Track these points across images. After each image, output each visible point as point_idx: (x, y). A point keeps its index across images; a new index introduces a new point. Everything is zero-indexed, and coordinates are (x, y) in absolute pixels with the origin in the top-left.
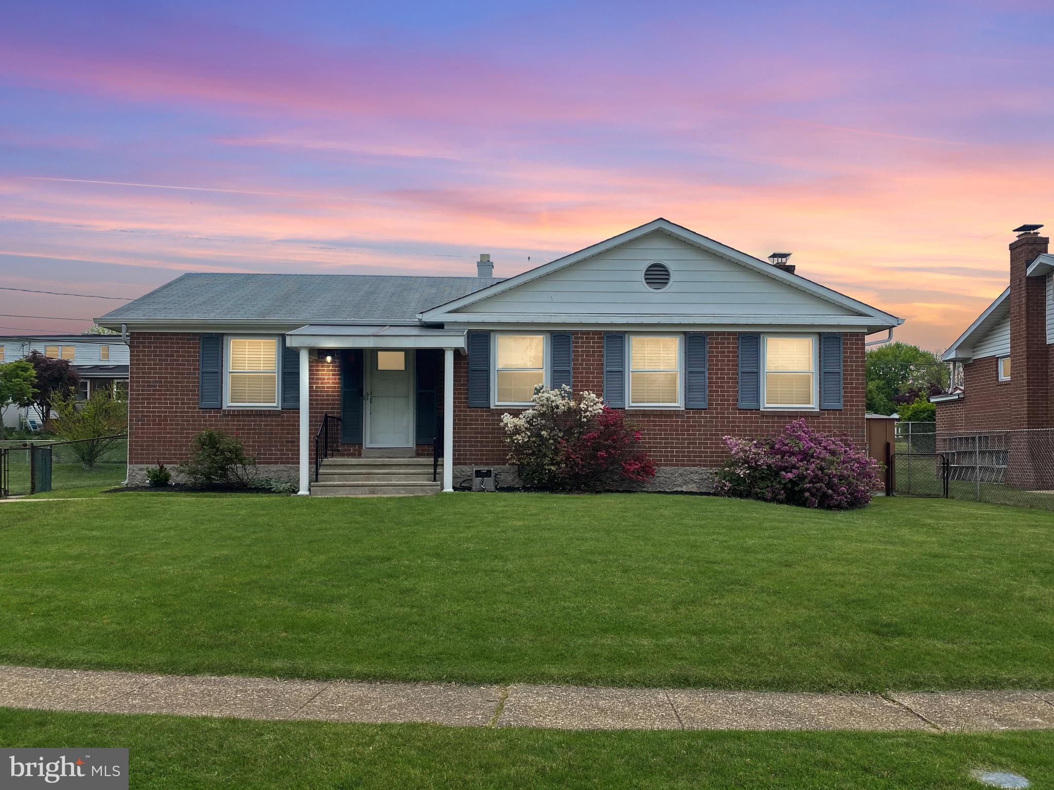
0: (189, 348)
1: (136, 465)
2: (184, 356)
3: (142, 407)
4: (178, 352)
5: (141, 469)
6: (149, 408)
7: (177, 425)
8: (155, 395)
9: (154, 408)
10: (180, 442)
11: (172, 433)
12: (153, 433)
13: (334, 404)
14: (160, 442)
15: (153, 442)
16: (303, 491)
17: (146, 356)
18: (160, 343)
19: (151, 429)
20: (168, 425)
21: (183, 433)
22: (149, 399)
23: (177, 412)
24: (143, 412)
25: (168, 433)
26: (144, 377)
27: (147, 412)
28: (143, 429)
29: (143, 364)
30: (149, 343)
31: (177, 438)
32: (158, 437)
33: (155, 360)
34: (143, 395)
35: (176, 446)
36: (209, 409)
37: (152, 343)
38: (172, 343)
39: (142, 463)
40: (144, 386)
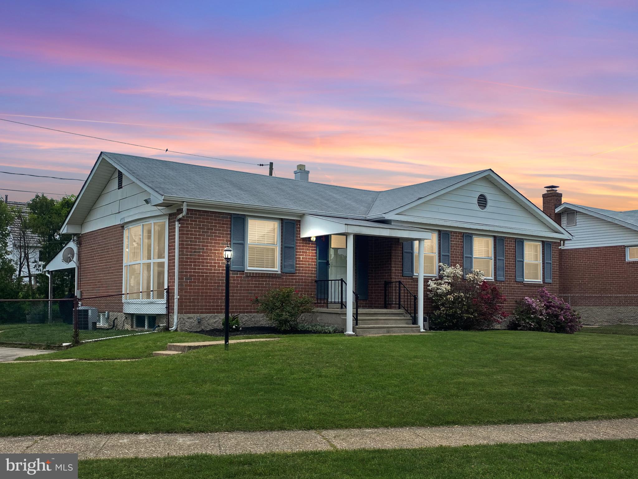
0: (223, 224)
1: (185, 315)
2: (220, 230)
3: (190, 269)
4: (216, 226)
5: (189, 318)
6: (195, 269)
7: (215, 283)
8: (199, 259)
9: (199, 269)
10: (217, 296)
11: (211, 289)
12: (198, 289)
13: (312, 270)
14: (202, 296)
15: (198, 296)
16: (350, 331)
17: (193, 228)
18: (203, 218)
19: (196, 286)
20: (208, 283)
21: (219, 290)
22: (195, 262)
23: (214, 273)
24: (190, 272)
25: (209, 289)
26: (191, 245)
27: (194, 272)
28: (191, 286)
29: (191, 234)
30: (195, 218)
31: (215, 293)
32: (202, 293)
33: (200, 232)
34: (191, 258)
35: (214, 299)
36: (237, 271)
37: (198, 218)
38: (211, 219)
39: (190, 313)
40: (191, 252)
